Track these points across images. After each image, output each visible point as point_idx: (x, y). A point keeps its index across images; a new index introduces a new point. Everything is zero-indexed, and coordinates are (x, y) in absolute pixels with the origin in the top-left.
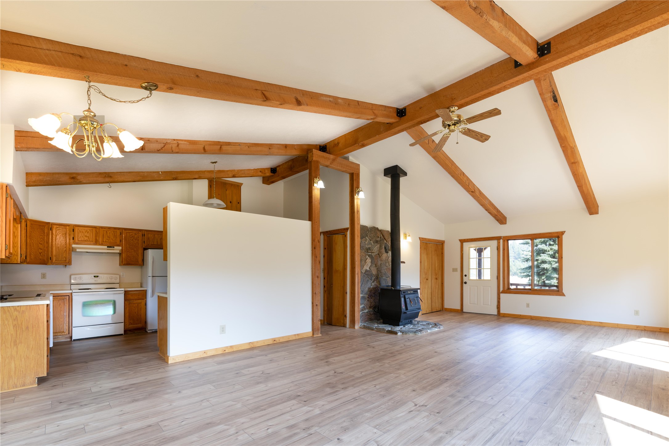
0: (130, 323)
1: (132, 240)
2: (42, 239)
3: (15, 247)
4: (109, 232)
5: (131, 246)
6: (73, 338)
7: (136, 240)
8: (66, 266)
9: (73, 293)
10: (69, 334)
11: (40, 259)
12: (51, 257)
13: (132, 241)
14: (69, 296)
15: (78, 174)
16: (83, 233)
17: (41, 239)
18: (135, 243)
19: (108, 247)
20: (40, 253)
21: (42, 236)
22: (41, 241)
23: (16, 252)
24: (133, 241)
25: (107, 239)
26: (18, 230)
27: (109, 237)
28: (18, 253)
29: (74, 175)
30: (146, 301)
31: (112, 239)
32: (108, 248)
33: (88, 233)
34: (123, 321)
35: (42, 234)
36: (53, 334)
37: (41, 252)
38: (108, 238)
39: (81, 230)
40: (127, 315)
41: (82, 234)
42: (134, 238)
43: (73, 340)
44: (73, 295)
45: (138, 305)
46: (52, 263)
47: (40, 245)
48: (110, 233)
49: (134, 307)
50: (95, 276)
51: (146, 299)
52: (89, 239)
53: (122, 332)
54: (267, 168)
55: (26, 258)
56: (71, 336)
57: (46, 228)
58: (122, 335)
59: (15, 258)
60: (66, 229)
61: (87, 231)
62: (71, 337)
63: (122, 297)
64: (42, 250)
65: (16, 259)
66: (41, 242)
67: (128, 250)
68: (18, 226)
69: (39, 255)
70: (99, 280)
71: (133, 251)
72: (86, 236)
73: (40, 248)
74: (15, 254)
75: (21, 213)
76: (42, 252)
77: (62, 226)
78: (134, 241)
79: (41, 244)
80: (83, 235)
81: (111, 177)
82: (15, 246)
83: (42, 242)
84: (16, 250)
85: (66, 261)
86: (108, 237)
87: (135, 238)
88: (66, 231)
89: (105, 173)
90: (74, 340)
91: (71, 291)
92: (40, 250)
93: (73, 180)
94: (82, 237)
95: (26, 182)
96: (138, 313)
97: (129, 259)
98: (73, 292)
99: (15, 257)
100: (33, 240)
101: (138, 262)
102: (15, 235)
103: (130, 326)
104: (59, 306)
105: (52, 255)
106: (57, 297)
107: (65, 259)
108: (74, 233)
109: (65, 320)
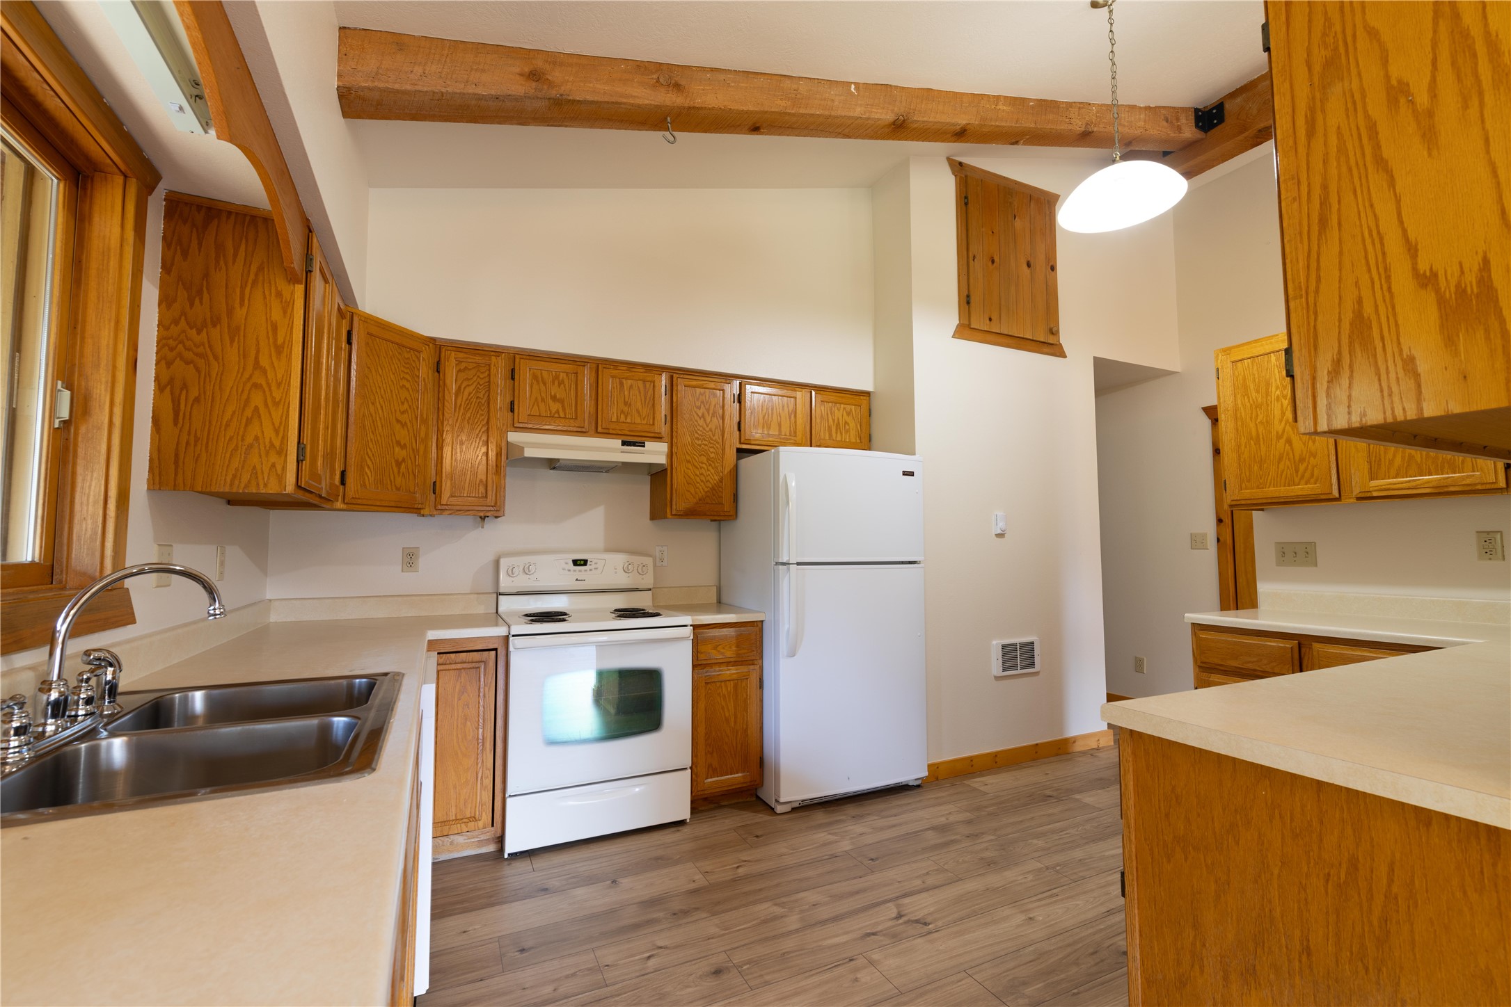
0: (710, 766)
1: (703, 416)
2: (406, 406)
3: (276, 404)
4: (629, 382)
5: (697, 439)
6: (510, 847)
7: (713, 415)
8: (483, 518)
9: (511, 638)
10: (493, 825)
11: (398, 489)
12: (434, 483)
13: (701, 422)
14: (496, 650)
15: (555, 59)
16: (545, 384)
17: (403, 403)
18: (711, 430)
19: (624, 443)
20: (399, 464)
21: (408, 389)
22: (402, 413)
23: (277, 431)
24: (705, 420)
25: (622, 412)
26: (291, 317)
27: (630, 405)
28: (285, 439)
29: (539, 63)
30: (761, 668)
31: (638, 411)
32: (626, 448)
33: (562, 386)
34: (688, 762)
35: (408, 385)
36: (434, 827)
37: (400, 459)
38: (626, 409)
39: (538, 373)
40: (702, 730)
41: (543, 388)
42: (708, 410)
43: (506, 856)
44: (511, 648)
45: (736, 687)
46: (440, 507)
47: (398, 427)
48: (631, 386)
49: (724, 696)
50: (575, 563)
51: (760, 662)
52: (564, 409)
53: (685, 814)
54: (1182, 109)
55: (343, 482)
56: (499, 834)
57: (424, 359)
58: (680, 823)
59: (273, 465)
60: (489, 370)
61: (557, 377)
62: (501, 840)
63: (684, 653)
64: (404, 451)
65: (279, 468)
66: (404, 418)
67: (688, 458)
68: (293, 293)
69: (396, 470)
70: (590, 578)
71: (704, 459)
72: (554, 398)
73: (398, 443)
74: (272, 445)
75: (310, 231)
76: (404, 460)
77: (475, 354)
78: (708, 419)
79: (404, 425)
80: (543, 395)
81: (677, 87)
82: (273, 398)
83: (405, 416)
84: (277, 424)
85: (486, 497)
86: (626, 403)
87: (712, 408)
88: (489, 375)
89: (659, 66)
90: (514, 856)
91: (501, 631)
92: (397, 449)
93: (534, 84)
94: (543, 400)
95: (340, 76)
96: (735, 722)
97: (692, 491)
98: (512, 633)
99: (273, 458)
100: (373, 404)
101: (722, 504)
102: (280, 342)
103: (710, 780)
104: (459, 699)
105: (439, 471)
106: (453, 656)
107: (482, 489)
108: (516, 384)
109: (480, 760)
